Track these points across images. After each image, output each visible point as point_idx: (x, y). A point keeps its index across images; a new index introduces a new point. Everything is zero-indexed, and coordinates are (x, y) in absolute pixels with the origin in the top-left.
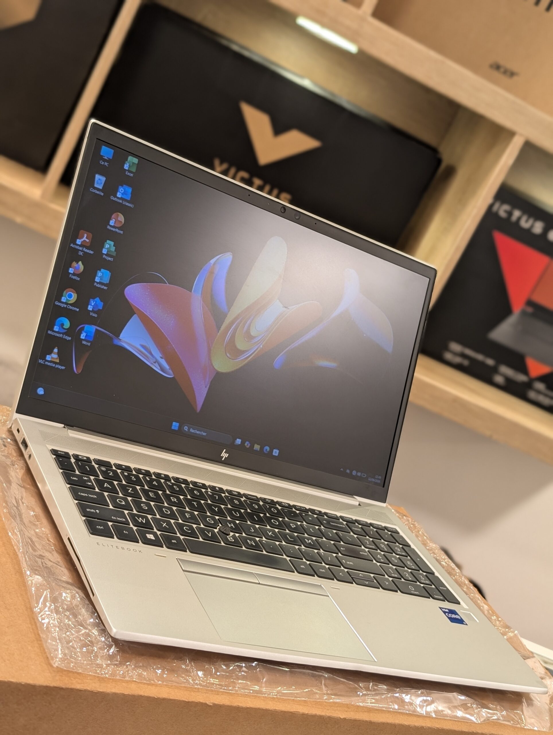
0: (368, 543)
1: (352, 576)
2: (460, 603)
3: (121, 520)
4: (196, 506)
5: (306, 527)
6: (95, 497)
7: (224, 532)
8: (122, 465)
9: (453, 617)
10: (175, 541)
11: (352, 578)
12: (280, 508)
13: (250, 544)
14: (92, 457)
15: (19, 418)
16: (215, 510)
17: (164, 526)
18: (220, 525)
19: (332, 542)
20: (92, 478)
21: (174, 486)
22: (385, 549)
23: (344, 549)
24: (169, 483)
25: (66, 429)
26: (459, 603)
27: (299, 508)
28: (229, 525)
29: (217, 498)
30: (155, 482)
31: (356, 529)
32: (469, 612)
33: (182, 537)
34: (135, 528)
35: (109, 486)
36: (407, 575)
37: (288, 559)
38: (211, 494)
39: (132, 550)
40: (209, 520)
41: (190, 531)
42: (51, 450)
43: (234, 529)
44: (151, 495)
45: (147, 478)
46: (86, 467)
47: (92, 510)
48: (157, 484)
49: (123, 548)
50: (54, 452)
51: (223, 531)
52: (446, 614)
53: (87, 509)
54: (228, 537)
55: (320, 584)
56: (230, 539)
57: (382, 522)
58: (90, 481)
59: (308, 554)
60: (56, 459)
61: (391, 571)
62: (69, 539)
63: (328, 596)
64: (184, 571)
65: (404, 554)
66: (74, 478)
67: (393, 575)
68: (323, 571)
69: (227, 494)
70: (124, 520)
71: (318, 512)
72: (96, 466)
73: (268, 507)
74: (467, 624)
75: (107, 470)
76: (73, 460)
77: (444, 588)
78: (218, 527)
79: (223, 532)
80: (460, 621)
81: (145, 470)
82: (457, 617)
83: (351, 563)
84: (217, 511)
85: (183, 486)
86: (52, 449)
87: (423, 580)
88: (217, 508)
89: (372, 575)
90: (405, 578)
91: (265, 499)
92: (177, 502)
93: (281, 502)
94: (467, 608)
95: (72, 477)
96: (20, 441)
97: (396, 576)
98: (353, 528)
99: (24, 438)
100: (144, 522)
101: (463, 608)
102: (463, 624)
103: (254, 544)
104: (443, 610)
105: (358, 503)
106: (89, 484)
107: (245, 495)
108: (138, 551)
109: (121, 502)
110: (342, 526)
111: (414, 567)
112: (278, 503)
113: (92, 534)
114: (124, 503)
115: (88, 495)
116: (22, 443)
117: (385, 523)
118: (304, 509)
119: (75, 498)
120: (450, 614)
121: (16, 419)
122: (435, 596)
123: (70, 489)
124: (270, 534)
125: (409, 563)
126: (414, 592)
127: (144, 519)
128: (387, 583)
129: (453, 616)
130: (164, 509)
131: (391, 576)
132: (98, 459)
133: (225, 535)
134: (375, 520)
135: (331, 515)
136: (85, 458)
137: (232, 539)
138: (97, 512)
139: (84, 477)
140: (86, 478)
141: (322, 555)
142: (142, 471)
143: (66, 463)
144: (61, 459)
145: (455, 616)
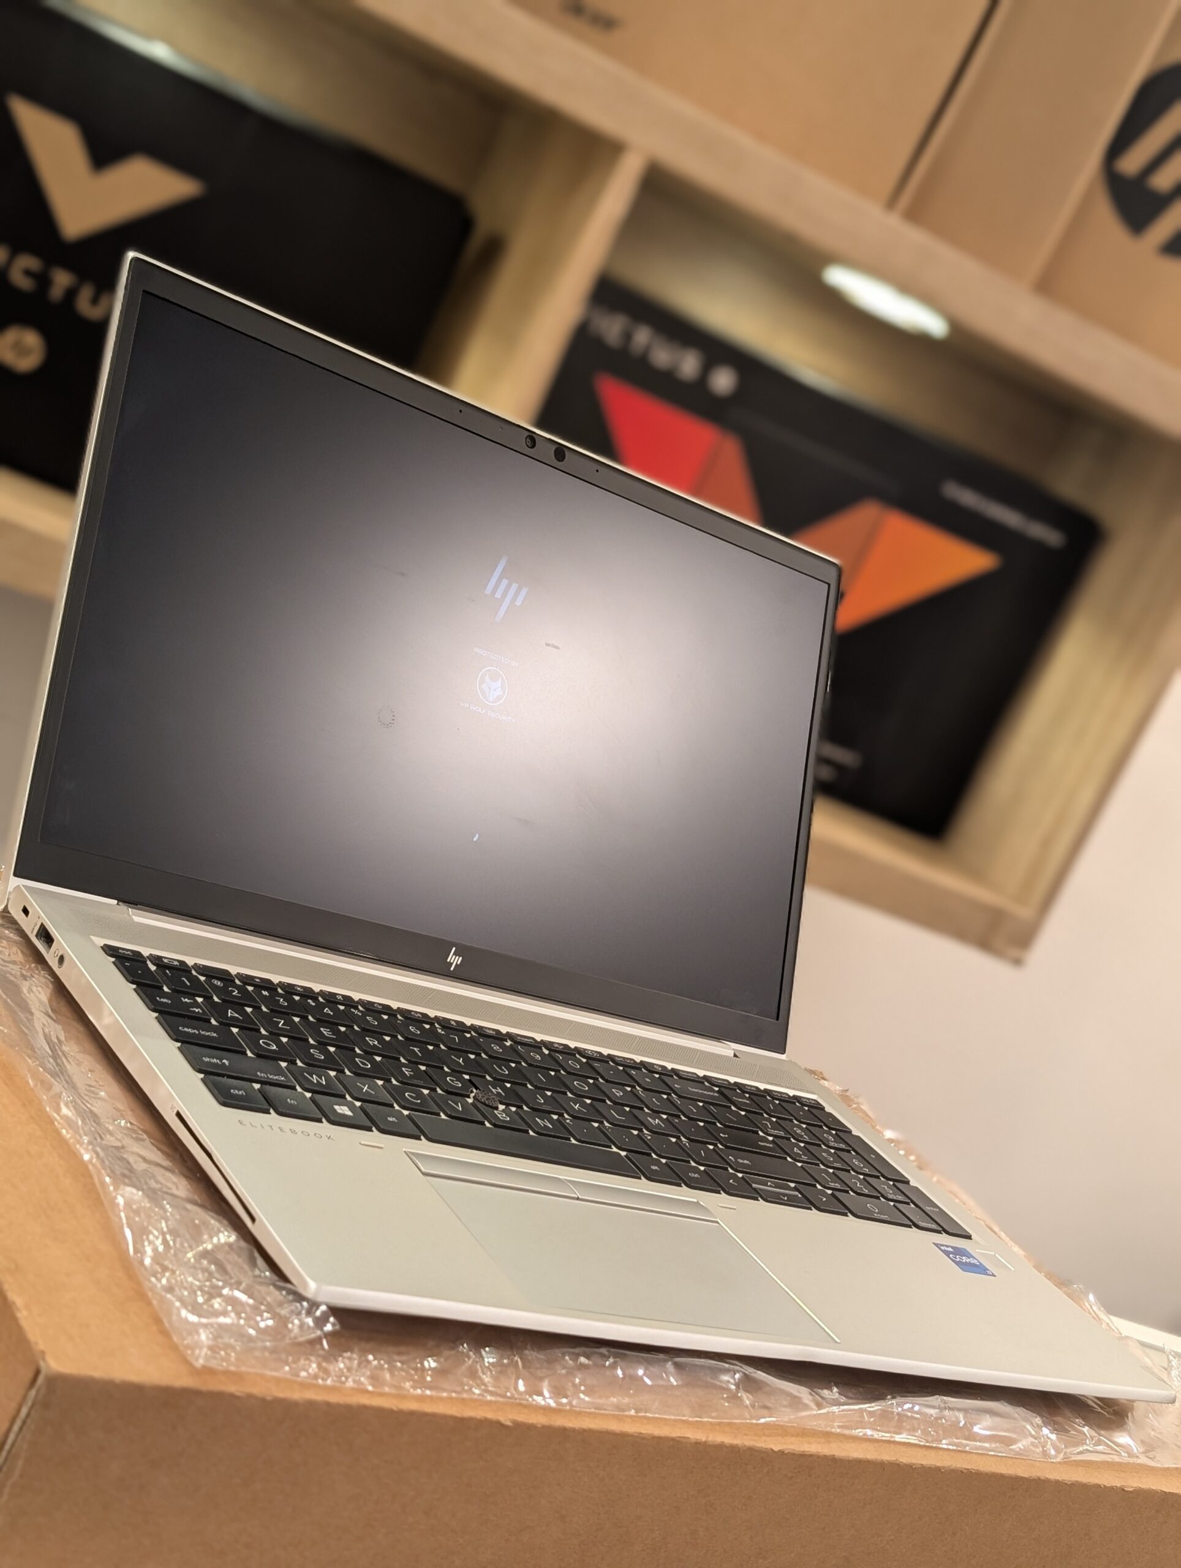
0: (770, 1127)
1: (754, 1187)
2: (971, 1236)
3: (277, 1079)
4: (420, 1055)
5: (642, 1094)
6: (215, 1035)
7: (487, 1102)
8: (252, 978)
9: (964, 1261)
10: (394, 1119)
11: (756, 1190)
12: (583, 1060)
13: (542, 1125)
14: (190, 962)
15: (23, 885)
16: (459, 1062)
17: (364, 1090)
18: (474, 1090)
19: (702, 1124)
20: (200, 1000)
21: (368, 1018)
22: (804, 1136)
23: (727, 1136)
24: (356, 1012)
25: (123, 907)
26: (969, 1237)
27: (621, 1061)
28: (493, 1090)
29: (457, 1040)
30: (327, 1009)
31: (740, 1100)
32: (994, 1255)
33: (406, 1113)
34: (308, 1095)
35: (237, 1015)
36: (858, 1185)
37: (623, 1153)
38: (443, 1032)
39: (312, 1134)
40: (452, 1081)
41: (419, 1101)
42: (103, 948)
43: (505, 1098)
44: (325, 1033)
45: (309, 1001)
46: (183, 979)
47: (215, 1060)
48: (332, 1013)
49: (293, 1132)
50: (110, 950)
51: (483, 1101)
52: (951, 1256)
53: (204, 1058)
55: (695, 1200)
56: (502, 1117)
57: (787, 1088)
58: (197, 1005)
59: (660, 1145)
60: (117, 963)
61: (825, 1176)
62: (179, 1115)
63: (717, 1222)
64: (425, 1174)
65: (842, 1146)
66: (162, 1000)
67: (832, 1185)
68: (696, 1175)
69: (473, 1033)
70: (283, 1078)
71: (660, 1069)
72: (202, 978)
73: (561, 1058)
75: (225, 987)
76: (153, 968)
78: (472, 1095)
79: (484, 1104)
80: (981, 1270)
81: (302, 987)
82: (975, 1261)
83: (746, 1162)
84: (463, 1064)
85: (385, 1017)
86: (105, 945)
87: (891, 1194)
88: (461, 1059)
89: (792, 1185)
90: (855, 1190)
91: (551, 1043)
92: (380, 1046)
93: (585, 1050)
94: (987, 1244)
95: (158, 998)
96: (32, 932)
97: (837, 1186)
98: (734, 1098)
99: (42, 925)
100: (324, 1083)
101: (979, 1244)
102: (987, 1274)
103: (551, 1126)
104: (942, 1248)
105: (731, 1054)
107: (511, 1036)
108: (325, 1138)
109: (269, 1045)
110: (711, 1093)
111: (867, 1170)
112: (578, 1050)
113: (224, 1104)
114: (275, 1047)
115: (198, 1031)
116: (37, 936)
117: (794, 1089)
118: (632, 1061)
119: (175, 1037)
120: (957, 1257)
121: (18, 886)
122: (920, 1223)
123: (158, 1021)
124: (576, 1107)
125: (857, 1163)
126: (879, 1215)
127: (323, 1078)
128: (824, 1199)
129: (965, 1259)
130: (357, 1059)
131: (827, 1186)
132: (203, 965)
133: (491, 1110)
134: (769, 1083)
135: (686, 1074)
136: (176, 963)
137: (504, 1115)
138: (224, 1063)
139: (182, 999)
140: (186, 1000)
141: (686, 1147)
142: (296, 988)
143: (140, 972)
144: (129, 964)
145: (968, 1260)
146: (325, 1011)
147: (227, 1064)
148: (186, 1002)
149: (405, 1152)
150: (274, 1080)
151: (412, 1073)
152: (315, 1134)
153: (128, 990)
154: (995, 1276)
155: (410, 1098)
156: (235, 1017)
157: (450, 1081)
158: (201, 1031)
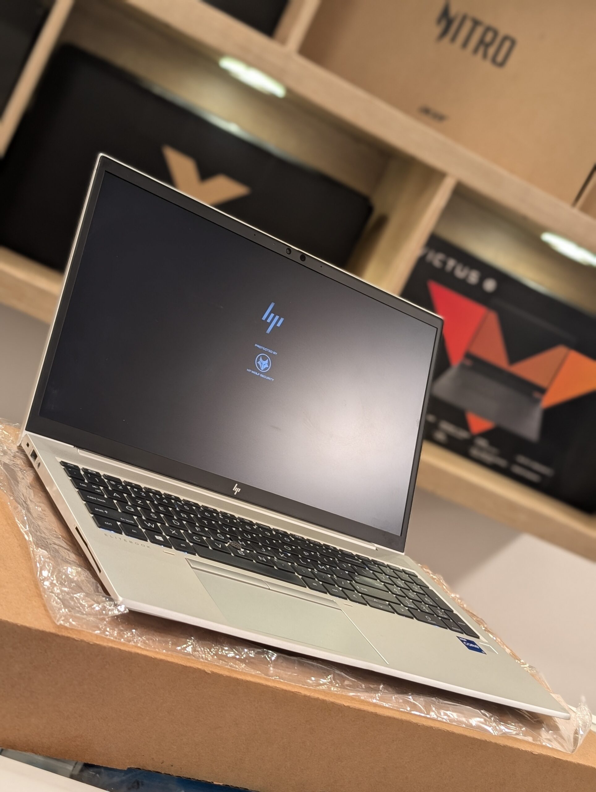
0: (384, 578)
1: (366, 600)
3: (130, 522)
4: (207, 524)
5: (319, 556)
6: (104, 501)
7: (235, 547)
8: (132, 483)
10: (184, 545)
11: (367, 601)
12: (293, 539)
13: (261, 560)
14: (102, 473)
15: (29, 434)
16: (226, 530)
17: (173, 533)
18: (230, 541)
19: (347, 572)
20: (102, 488)
21: (185, 506)
22: (402, 586)
23: (359, 578)
24: (179, 503)
25: (76, 449)
26: (478, 637)
27: (312, 542)
28: (240, 543)
29: (228, 522)
30: (165, 500)
31: (372, 566)
32: (489, 645)
33: (191, 544)
34: (144, 530)
35: (118, 496)
36: (424, 608)
37: (300, 577)
38: (222, 517)
39: (140, 545)
40: (220, 536)
41: (200, 541)
42: (60, 462)
43: (245, 546)
44: (161, 509)
45: (157, 496)
46: (96, 479)
47: (101, 510)
48: (167, 502)
49: (132, 543)
50: (64, 463)
51: (233, 546)
52: (464, 642)
53: (96, 509)
54: (238, 551)
55: (332, 600)
57: (400, 566)
58: (100, 489)
59: (321, 577)
60: (66, 469)
61: (407, 602)
62: (77, 529)
63: (341, 610)
64: (192, 568)
65: (421, 592)
66: (82, 485)
67: (409, 606)
68: (336, 591)
69: (238, 520)
70: (133, 522)
71: (333, 548)
72: (106, 480)
73: (281, 536)
74: (485, 653)
75: (116, 485)
76: (82, 473)
77: (463, 624)
78: (229, 543)
80: (480, 650)
81: (155, 490)
82: (475, 646)
83: (365, 590)
84: (228, 531)
85: (194, 508)
86: (62, 461)
87: (441, 615)
88: (228, 529)
89: (388, 603)
90: (422, 610)
91: (278, 530)
92: (187, 518)
93: (295, 535)
94: (487, 642)
95: (81, 484)
96: (29, 454)
97: (412, 606)
98: (369, 565)
99: (34, 451)
100: (153, 527)
101: (482, 641)
102: (482, 653)
103: (265, 561)
104: (461, 639)
105: (375, 548)
106: (98, 491)
107: (257, 524)
108: (146, 547)
109: (130, 509)
110: (357, 562)
111: (431, 603)
112: (291, 535)
113: (100, 527)
114: (133, 510)
115: (97, 498)
116: (31, 456)
117: (403, 567)
118: (319, 543)
119: (84, 499)
120: (468, 643)
121: (26, 434)
122: (452, 628)
123: (78, 492)
124: (282, 556)
125: (426, 600)
126: (431, 621)
127: (153, 525)
128: (402, 611)
129: (471, 645)
130: (173, 521)
131: (406, 605)
132: (108, 475)
133: (236, 549)
134: (392, 563)
135: (346, 552)
136: (94, 473)
137: (242, 553)
138: (105, 512)
139: (93, 486)
140: (95, 487)
141: (335, 579)
142: (152, 490)
143: (75, 473)
144: (70, 470)
145: (473, 646)
146: (164, 501)
147: (107, 513)
148: (94, 487)
149: (185, 558)
150: (128, 522)
151: (200, 530)
152: (141, 545)
153: (67, 480)
154: (486, 654)
155: (195, 539)
156: (117, 496)
157: (219, 536)
158: (98, 499)
